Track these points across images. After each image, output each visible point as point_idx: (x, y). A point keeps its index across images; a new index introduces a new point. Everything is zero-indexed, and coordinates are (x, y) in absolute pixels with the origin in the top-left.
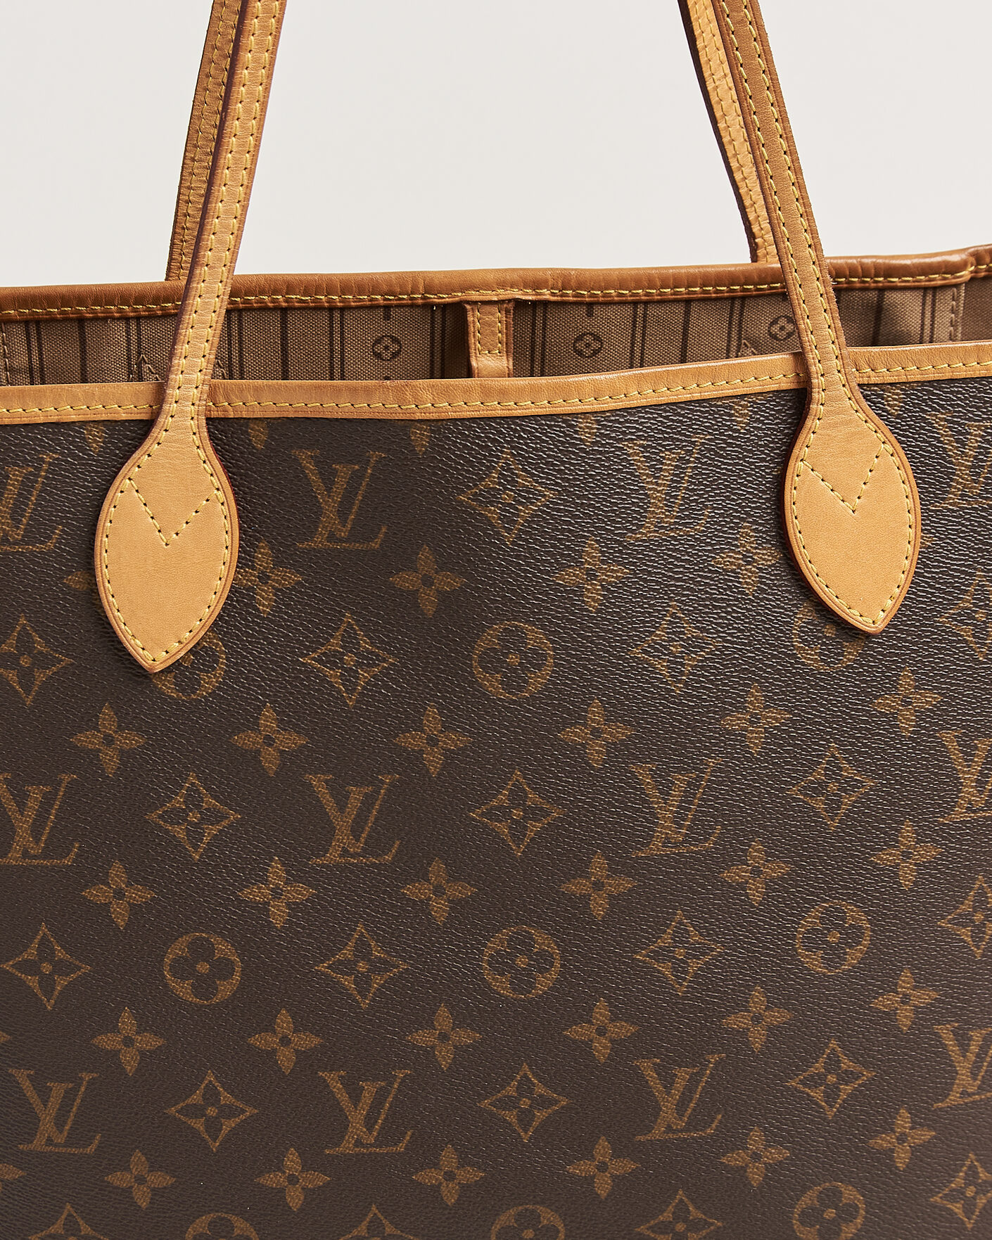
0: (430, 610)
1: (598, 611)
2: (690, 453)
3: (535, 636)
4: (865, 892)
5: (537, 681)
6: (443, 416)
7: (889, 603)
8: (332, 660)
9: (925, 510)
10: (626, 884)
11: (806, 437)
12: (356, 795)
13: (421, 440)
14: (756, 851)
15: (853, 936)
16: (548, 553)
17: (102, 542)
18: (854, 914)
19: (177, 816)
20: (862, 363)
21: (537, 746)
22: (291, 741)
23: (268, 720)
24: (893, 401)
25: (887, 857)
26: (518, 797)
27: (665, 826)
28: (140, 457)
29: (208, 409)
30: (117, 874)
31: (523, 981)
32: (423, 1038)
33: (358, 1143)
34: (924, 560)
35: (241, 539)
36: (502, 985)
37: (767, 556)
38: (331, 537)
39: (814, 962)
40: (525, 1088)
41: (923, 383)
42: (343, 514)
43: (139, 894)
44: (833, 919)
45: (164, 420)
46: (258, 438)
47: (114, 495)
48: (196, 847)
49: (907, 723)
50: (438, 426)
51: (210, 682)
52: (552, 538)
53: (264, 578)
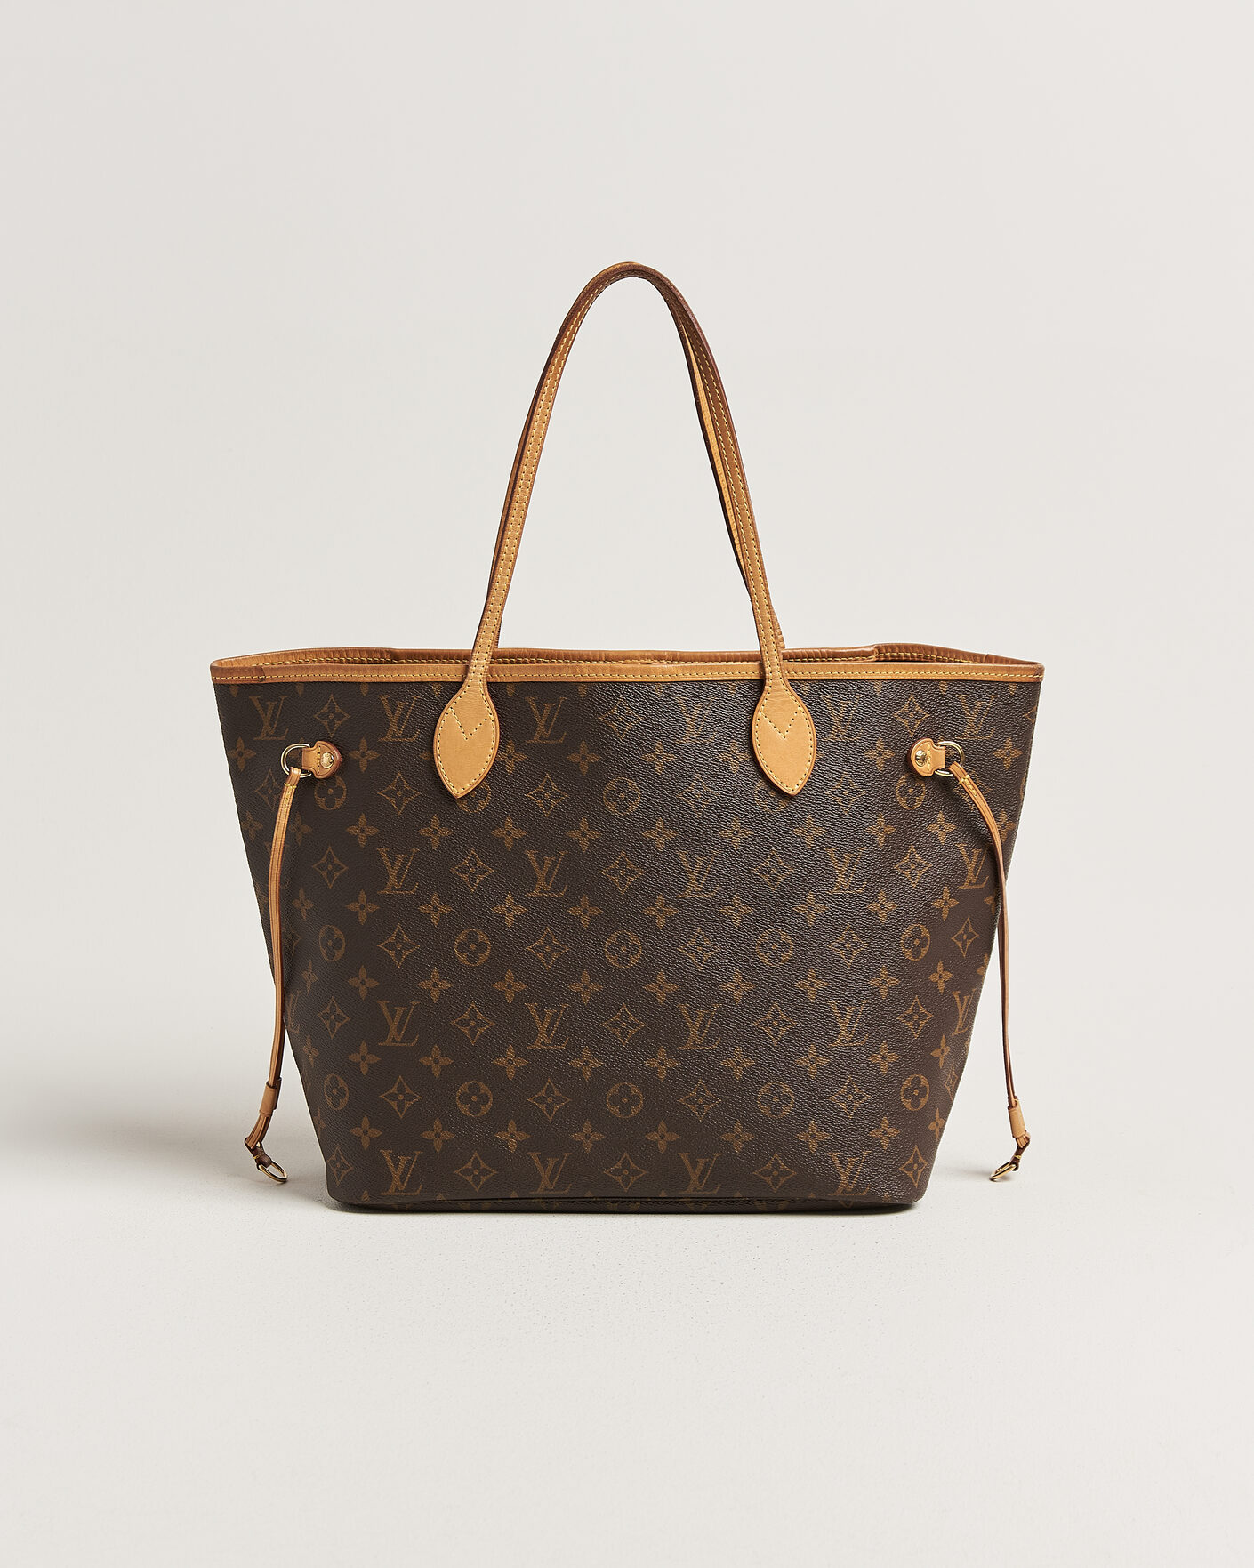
0: (585, 772)
1: (662, 775)
2: (707, 705)
3: (632, 785)
4: (790, 925)
5: (633, 807)
6: (593, 680)
7: (800, 782)
8: (539, 795)
9: (819, 741)
10: (674, 911)
11: (763, 701)
12: (548, 861)
13: (583, 691)
14: (737, 900)
15: (785, 947)
16: (639, 746)
17: (437, 736)
18: (785, 936)
19: (465, 870)
20: (791, 669)
21: (632, 839)
22: (519, 833)
23: (509, 822)
24: (805, 688)
25: (800, 908)
26: (623, 864)
27: (692, 883)
28: (457, 698)
29: (488, 678)
30: (435, 899)
31: (624, 959)
32: (575, 987)
33: (543, 1043)
34: (818, 764)
35: (500, 739)
36: (613, 961)
37: (744, 757)
38: (541, 738)
39: (766, 959)
40: (624, 1017)
41: (819, 681)
42: (547, 727)
43: (445, 909)
44: (774, 938)
45: (468, 681)
46: (510, 691)
47: (444, 715)
48: (472, 885)
49: (810, 843)
50: (591, 685)
51: (483, 805)
52: (641, 739)
53: (510, 757)
